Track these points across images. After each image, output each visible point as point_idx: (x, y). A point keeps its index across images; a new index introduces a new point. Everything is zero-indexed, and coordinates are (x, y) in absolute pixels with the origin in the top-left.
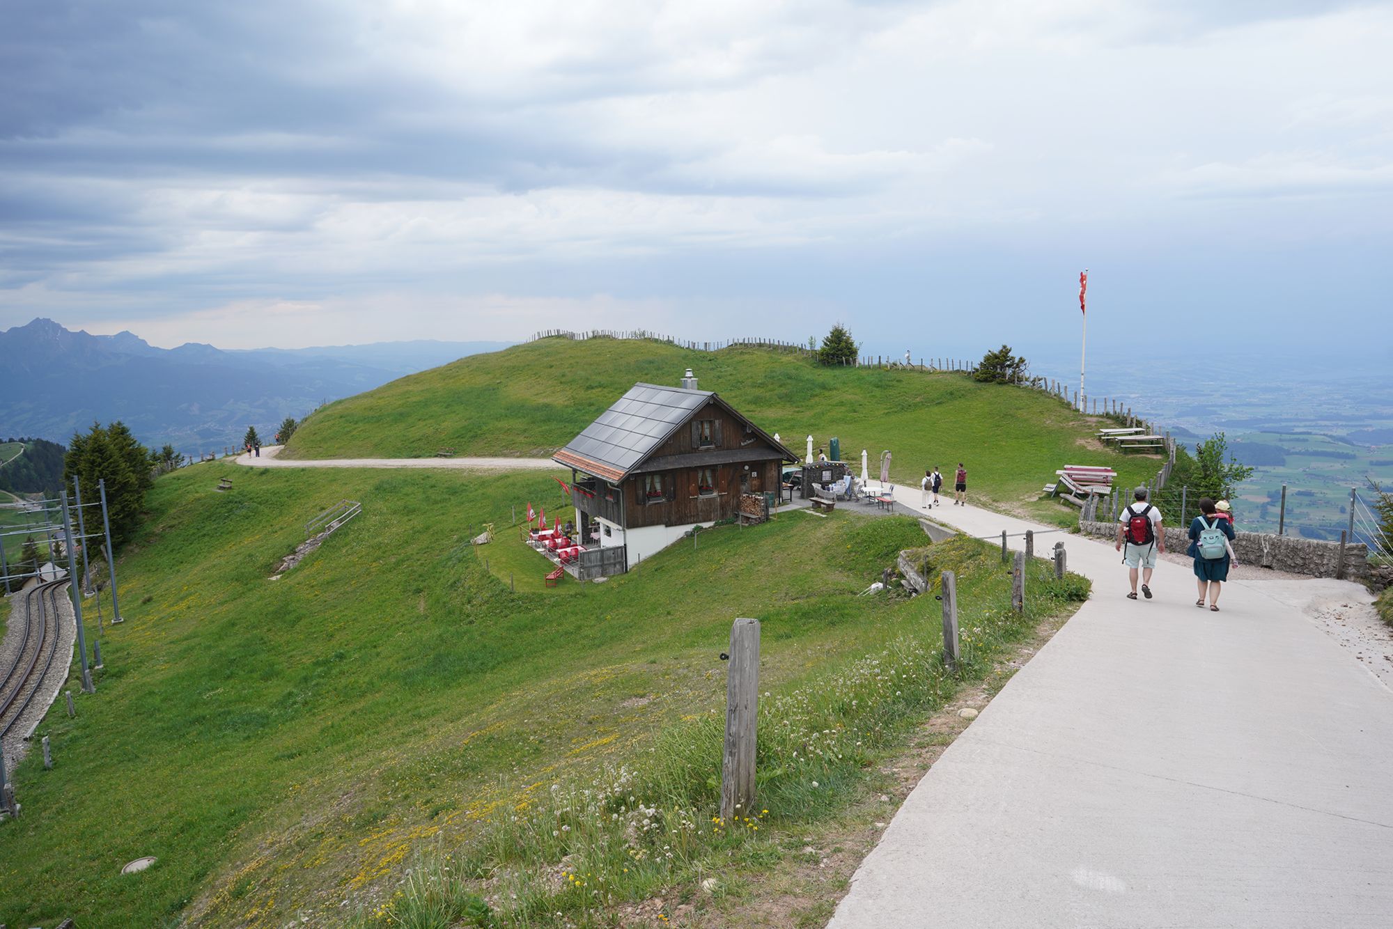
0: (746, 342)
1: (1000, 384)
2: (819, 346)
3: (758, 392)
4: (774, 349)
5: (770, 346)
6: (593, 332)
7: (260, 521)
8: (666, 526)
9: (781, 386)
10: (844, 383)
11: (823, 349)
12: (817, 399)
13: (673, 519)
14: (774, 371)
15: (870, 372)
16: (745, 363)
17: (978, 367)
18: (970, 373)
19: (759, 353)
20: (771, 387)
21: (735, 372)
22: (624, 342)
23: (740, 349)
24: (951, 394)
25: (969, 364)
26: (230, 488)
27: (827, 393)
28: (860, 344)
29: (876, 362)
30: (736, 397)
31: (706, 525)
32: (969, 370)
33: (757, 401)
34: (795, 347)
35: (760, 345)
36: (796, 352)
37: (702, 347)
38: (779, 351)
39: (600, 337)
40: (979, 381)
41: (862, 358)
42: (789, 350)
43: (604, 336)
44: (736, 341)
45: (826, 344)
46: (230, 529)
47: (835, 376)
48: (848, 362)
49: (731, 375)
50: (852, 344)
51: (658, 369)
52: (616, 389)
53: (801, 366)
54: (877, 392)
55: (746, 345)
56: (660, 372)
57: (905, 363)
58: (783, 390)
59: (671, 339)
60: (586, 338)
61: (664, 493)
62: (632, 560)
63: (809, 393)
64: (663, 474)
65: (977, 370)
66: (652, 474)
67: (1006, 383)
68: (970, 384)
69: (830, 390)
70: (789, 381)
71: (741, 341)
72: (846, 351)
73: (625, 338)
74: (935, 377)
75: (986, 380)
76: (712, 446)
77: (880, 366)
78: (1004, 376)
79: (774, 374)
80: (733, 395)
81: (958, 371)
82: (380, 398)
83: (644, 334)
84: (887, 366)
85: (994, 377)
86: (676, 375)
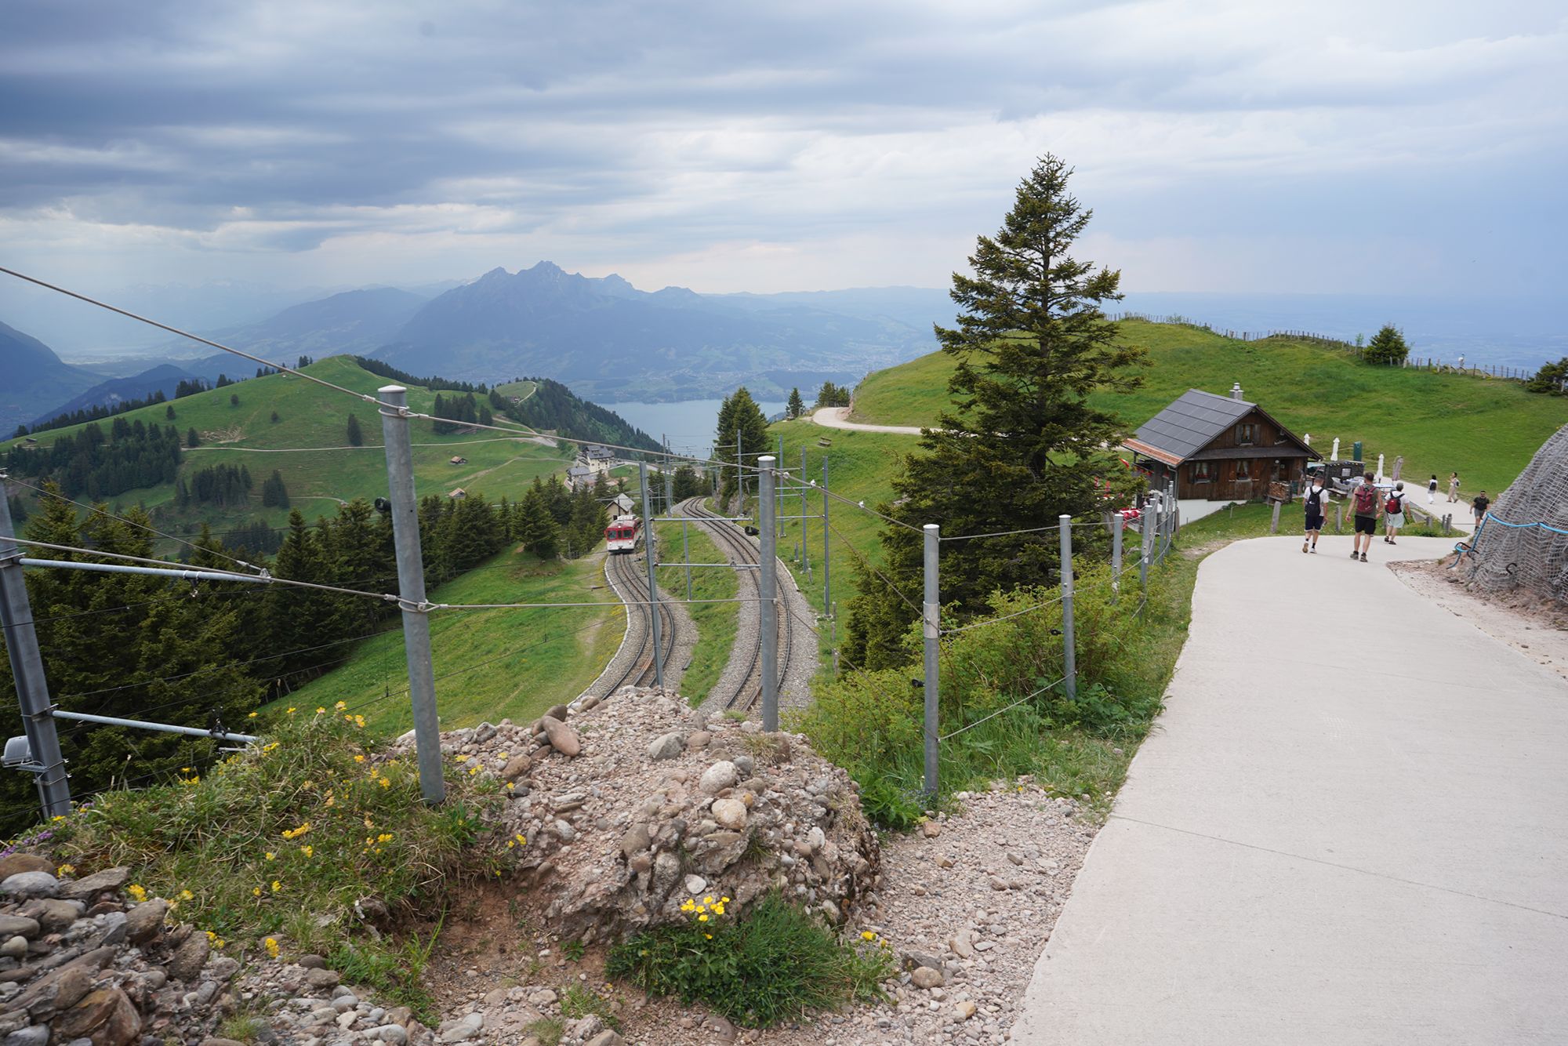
0: (1289, 333)
1: (1552, 395)
2: (1366, 344)
3: (1295, 390)
4: (1318, 343)
5: (1313, 340)
6: (1126, 314)
7: (862, 474)
8: (1209, 500)
9: (1319, 385)
10: (1386, 385)
11: (1369, 347)
12: (1354, 400)
13: (1214, 495)
14: (1314, 369)
15: (1418, 374)
16: (1285, 357)
17: (1534, 377)
18: (1524, 382)
19: (1301, 347)
20: (1308, 385)
21: (1273, 367)
22: (1159, 326)
23: (1281, 341)
24: (1497, 403)
25: (1525, 373)
26: (829, 445)
27: (1365, 395)
28: (1412, 344)
29: (1425, 364)
30: (1271, 393)
31: (1239, 502)
32: (1524, 379)
33: (1292, 399)
34: (1340, 343)
35: (1303, 338)
36: (1340, 348)
37: (1241, 337)
38: (1323, 346)
39: (1132, 319)
40: (1531, 391)
41: (1412, 358)
42: (1334, 345)
43: (1137, 318)
44: (1277, 332)
45: (1373, 343)
46: (839, 477)
47: (1377, 377)
48: (1395, 362)
49: (1269, 370)
50: (1402, 344)
51: (1196, 359)
52: (1154, 378)
53: (1345, 364)
54: (1419, 397)
55: (1288, 337)
56: (1197, 363)
57: (1456, 367)
58: (1321, 390)
59: (1208, 325)
60: (1118, 319)
61: (1209, 476)
62: (1182, 522)
63: (1347, 394)
64: (1210, 462)
65: (1533, 380)
66: (1201, 462)
67: (1560, 395)
68: (1520, 394)
69: (1370, 391)
70: (1328, 380)
71: (1283, 333)
72: (1394, 351)
73: (1159, 321)
74: (1484, 384)
75: (1538, 391)
76: (1251, 444)
77: (1429, 368)
78: (1559, 388)
79: (1314, 372)
80: (1270, 391)
81: (1512, 379)
82: (927, 373)
83: (1179, 319)
84: (1436, 369)
85: (1549, 388)
86: (1214, 366)
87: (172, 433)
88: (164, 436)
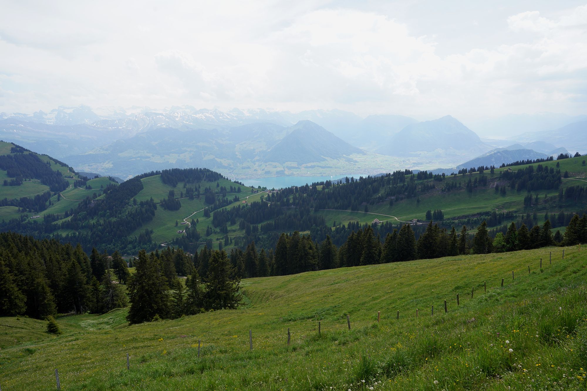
87: (559, 172)
88: (555, 173)
